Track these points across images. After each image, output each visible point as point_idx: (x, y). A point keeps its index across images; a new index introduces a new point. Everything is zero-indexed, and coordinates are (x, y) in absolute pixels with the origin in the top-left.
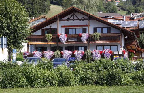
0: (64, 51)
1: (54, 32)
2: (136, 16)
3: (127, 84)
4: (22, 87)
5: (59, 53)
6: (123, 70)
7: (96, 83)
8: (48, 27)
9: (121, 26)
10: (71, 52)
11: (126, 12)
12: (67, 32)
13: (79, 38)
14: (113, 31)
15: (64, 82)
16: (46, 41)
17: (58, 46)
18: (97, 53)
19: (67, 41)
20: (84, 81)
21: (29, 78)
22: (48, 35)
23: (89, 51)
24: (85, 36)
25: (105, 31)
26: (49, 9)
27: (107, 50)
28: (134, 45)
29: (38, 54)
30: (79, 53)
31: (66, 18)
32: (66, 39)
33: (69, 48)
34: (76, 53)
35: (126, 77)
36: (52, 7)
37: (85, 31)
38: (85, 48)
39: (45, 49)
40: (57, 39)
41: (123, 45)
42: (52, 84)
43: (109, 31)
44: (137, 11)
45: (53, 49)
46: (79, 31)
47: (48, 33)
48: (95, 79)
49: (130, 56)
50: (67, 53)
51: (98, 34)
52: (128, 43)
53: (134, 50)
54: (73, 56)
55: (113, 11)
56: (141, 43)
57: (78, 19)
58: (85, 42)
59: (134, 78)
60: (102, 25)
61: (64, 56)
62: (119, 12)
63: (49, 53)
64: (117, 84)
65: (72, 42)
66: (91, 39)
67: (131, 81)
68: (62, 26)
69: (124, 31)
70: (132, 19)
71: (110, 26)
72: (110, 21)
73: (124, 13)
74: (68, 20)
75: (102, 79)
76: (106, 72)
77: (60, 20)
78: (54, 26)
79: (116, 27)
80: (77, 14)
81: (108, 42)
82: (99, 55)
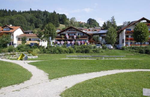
0: (68, 42)
1: (64, 35)
2: (91, 29)
3: (91, 53)
4: (57, 53)
5: (66, 42)
6: (90, 48)
7: (81, 52)
8: (62, 33)
9: (87, 33)
10: (70, 42)
11: (87, 27)
12: (69, 35)
13: (73, 37)
14: (85, 35)
15: (71, 52)
16: (61, 38)
17: (66, 40)
18: (79, 42)
19: (69, 38)
20: (77, 52)
21: (59, 51)
22: (62, 36)
23: (76, 42)
24: (75, 36)
25: (82, 35)
26: (59, 26)
27: (82, 41)
28: (91, 40)
29: (59, 42)
30: (73, 42)
31: (68, 30)
32: (68, 37)
33: (69, 40)
34: (72, 42)
35: (91, 51)
36: (60, 25)
37: (75, 35)
38: (75, 41)
39: (61, 41)
40: (65, 37)
41: (88, 40)
42: (67, 53)
43: (83, 35)
44: (91, 27)
45: (64, 41)
46: (73, 35)
47: (62, 35)
48: (81, 51)
49: (90, 43)
50: (69, 42)
51: (80, 36)
52: (89, 39)
53: (91, 41)
54: (71, 43)
55: (83, 27)
56: (93, 39)
57: (73, 30)
58: (75, 38)
59: (93, 51)
60: (81, 33)
61: (68, 43)
62: (84, 27)
63: (63, 42)
64: (88, 53)
65: (71, 38)
66: (77, 37)
67: (93, 52)
68: (67, 33)
69: (88, 35)
70: (90, 30)
71: (84, 33)
72: (83, 31)
73: (86, 28)
74: (69, 31)
75: (83, 51)
76: (84, 49)
77: (66, 31)
78: (64, 33)
79: (86, 33)
80: (72, 29)
81: (83, 39)
82: (80, 43)
